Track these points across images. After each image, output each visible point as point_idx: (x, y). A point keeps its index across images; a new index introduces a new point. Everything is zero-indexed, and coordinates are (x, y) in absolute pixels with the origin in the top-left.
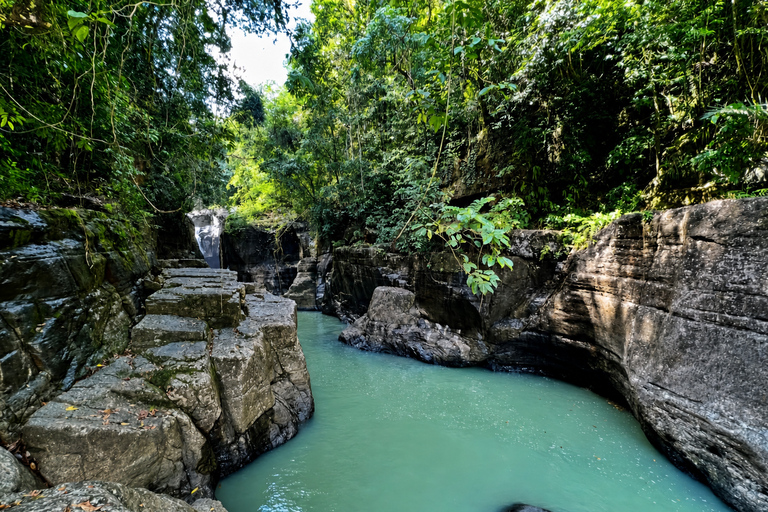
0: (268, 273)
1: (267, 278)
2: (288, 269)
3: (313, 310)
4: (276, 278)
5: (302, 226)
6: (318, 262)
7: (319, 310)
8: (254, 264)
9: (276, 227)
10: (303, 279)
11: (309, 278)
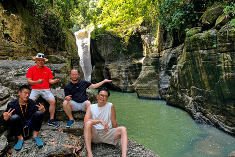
0: (120, 67)
1: (119, 72)
2: (135, 64)
3: (158, 99)
4: (127, 71)
5: (145, 28)
6: (160, 57)
7: (163, 99)
8: (110, 61)
9: (126, 33)
10: (148, 72)
11: (153, 71)
